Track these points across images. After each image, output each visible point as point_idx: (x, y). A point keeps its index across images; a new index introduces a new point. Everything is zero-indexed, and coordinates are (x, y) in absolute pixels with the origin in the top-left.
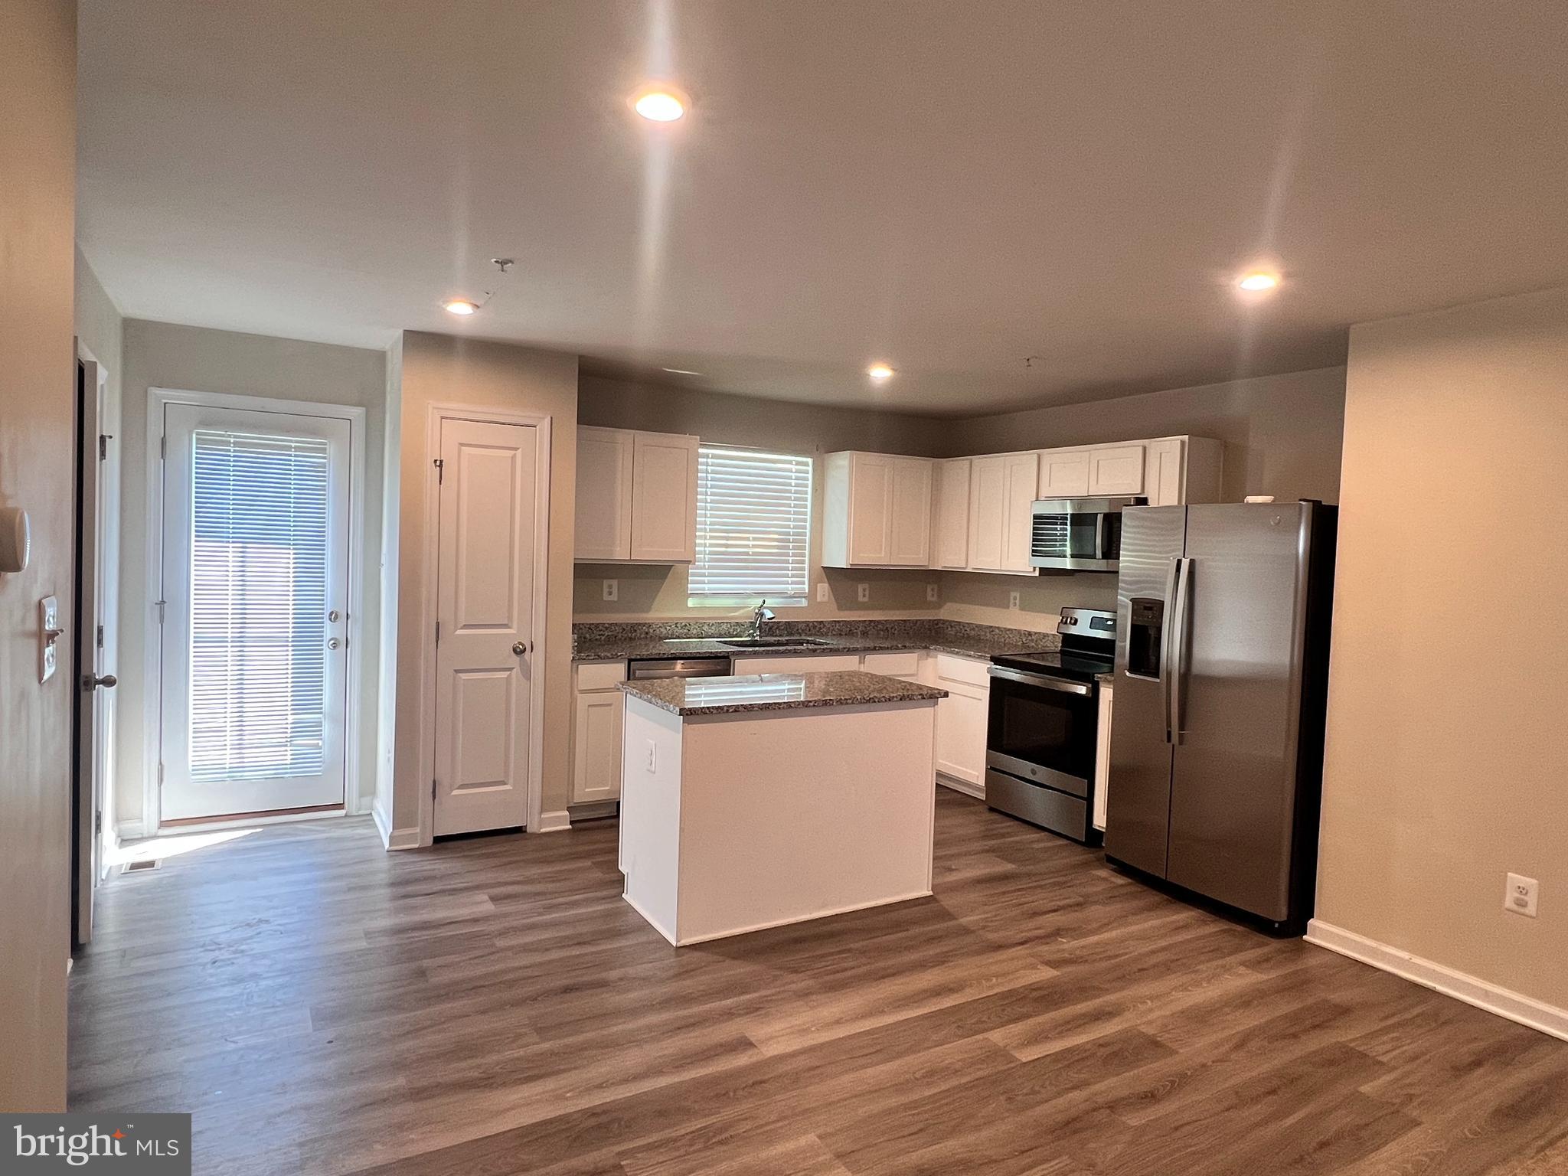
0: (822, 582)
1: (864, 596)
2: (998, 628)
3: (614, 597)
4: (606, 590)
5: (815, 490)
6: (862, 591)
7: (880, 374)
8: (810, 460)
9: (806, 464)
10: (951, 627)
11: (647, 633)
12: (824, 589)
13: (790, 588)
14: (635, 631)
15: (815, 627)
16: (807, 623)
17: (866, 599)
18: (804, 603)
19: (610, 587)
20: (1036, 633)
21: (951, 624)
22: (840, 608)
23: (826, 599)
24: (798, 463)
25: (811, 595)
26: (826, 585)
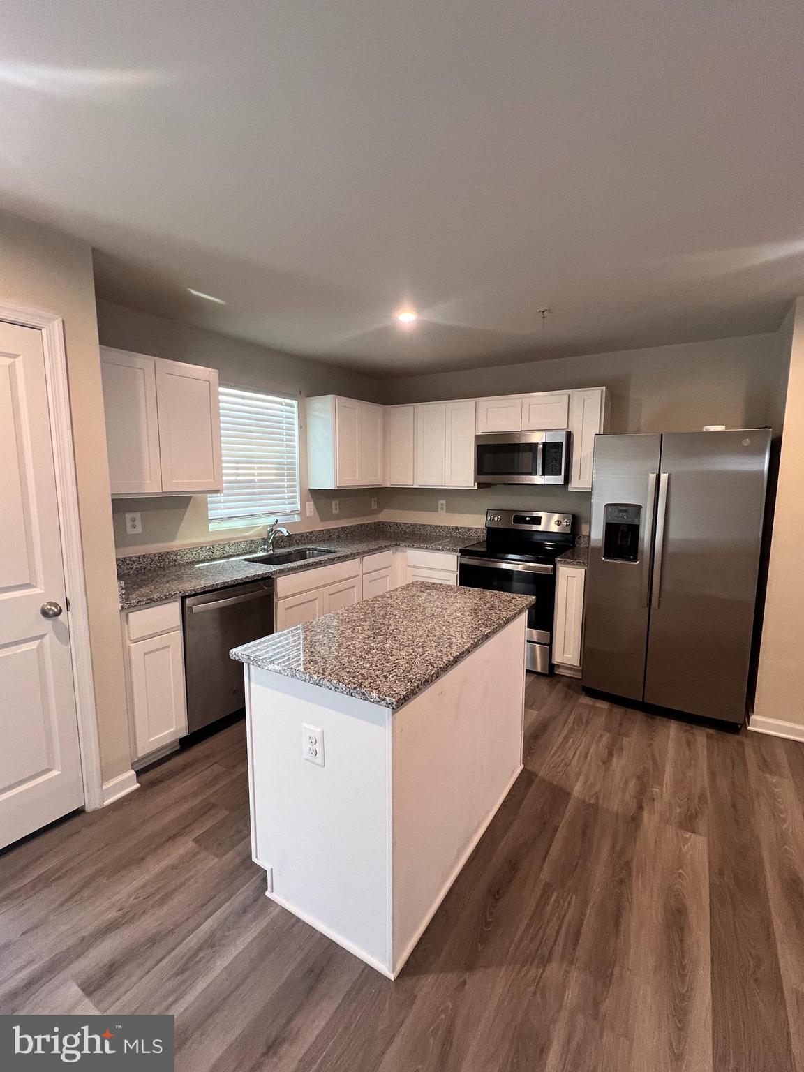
0: (308, 501)
1: (336, 509)
2: (430, 525)
3: (139, 530)
4: (129, 523)
5: (300, 427)
6: (335, 507)
7: (407, 318)
8: (295, 403)
9: (292, 406)
10: (390, 526)
11: (175, 561)
12: (310, 506)
13: (288, 508)
14: (164, 560)
15: (307, 536)
16: (302, 535)
17: (337, 512)
18: (297, 518)
19: (133, 520)
20: (461, 528)
21: (389, 524)
22: (322, 519)
23: (312, 514)
24: (287, 405)
25: (302, 513)
26: (312, 503)
